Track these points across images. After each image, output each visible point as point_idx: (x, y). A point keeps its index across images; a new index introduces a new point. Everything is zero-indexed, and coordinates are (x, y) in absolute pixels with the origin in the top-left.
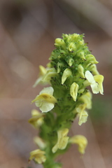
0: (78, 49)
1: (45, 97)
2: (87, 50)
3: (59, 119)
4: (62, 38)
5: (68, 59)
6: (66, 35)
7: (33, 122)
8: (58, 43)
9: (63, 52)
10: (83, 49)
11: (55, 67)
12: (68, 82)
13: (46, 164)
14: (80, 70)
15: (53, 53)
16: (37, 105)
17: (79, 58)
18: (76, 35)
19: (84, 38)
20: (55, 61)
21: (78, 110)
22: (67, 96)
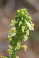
0: (25, 14)
1: (13, 31)
4: (19, 10)
5: (21, 18)
6: (21, 9)
8: (18, 12)
9: (20, 15)
10: (27, 14)
11: (17, 20)
12: (21, 26)
13: (12, 54)
14: (25, 22)
15: (16, 15)
16: (10, 33)
17: (25, 17)
18: (25, 9)
19: (27, 10)
20: (17, 18)
21: (24, 36)
22: (21, 31)
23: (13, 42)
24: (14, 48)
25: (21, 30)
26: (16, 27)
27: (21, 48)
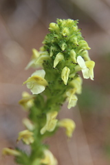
1: (37, 79)
2: (80, 35)
3: (49, 102)
4: (56, 23)
5: (61, 44)
6: (61, 20)
7: (23, 103)
8: (52, 27)
9: (56, 36)
10: (77, 35)
11: (48, 51)
12: (60, 66)
14: (72, 55)
15: (46, 37)
16: (28, 86)
17: (72, 43)
19: (77, 24)
20: (49, 45)
21: (68, 93)
22: (58, 79)
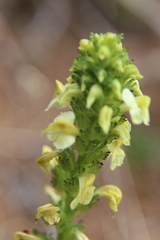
1: (62, 126)
2: (127, 58)
3: (82, 159)
4: (89, 39)
6: (97, 35)
7: (42, 162)
8: (84, 47)
9: (91, 60)
10: (121, 57)
11: (79, 82)
12: (97, 105)
13: (61, 225)
14: (115, 87)
15: (75, 62)
16: (50, 137)
17: (114, 70)
18: (112, 36)
19: (122, 41)
20: (79, 73)
21: (109, 147)
22: (95, 125)
23: (64, 175)
24: (70, 200)
25: (98, 124)
26: (74, 111)
27: (96, 198)
